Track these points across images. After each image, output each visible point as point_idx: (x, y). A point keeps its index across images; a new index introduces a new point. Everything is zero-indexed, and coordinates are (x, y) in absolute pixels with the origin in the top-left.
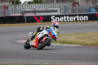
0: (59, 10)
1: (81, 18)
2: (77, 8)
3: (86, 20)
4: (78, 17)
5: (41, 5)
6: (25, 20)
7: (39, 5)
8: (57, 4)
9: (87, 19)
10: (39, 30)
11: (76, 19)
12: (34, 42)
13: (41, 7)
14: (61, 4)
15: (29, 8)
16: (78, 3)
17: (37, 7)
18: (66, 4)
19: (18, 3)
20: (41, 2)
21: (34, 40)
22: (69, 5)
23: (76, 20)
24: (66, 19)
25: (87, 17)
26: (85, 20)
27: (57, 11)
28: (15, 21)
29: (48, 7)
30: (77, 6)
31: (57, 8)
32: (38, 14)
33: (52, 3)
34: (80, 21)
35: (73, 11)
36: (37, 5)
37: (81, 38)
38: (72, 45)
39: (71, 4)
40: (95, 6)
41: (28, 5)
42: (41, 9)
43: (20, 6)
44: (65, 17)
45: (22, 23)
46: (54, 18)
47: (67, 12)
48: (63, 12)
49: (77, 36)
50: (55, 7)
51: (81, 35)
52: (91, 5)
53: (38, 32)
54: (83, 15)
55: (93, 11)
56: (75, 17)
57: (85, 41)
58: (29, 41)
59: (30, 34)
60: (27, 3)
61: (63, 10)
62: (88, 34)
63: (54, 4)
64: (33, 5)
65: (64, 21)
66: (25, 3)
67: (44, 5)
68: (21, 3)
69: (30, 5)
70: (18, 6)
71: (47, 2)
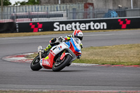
0: (65, 14)
1: (97, 26)
2: (91, 11)
3: (104, 29)
4: (92, 24)
5: (40, 7)
6: (16, 28)
7: (37, 7)
8: (62, 6)
9: (105, 27)
10: (54, 43)
11: (89, 26)
12: (48, 60)
13: (40, 10)
14: (68, 6)
15: (21, 11)
16: (92, 4)
17: (34, 10)
18: (75, 6)
19: (7, 4)
20: (39, 3)
21: (47, 57)
22: (80, 7)
23: (90, 29)
24: (75, 27)
25: (105, 24)
26: (102, 28)
27: (62, 16)
28: (2, 30)
29: (49, 9)
30: (91, 8)
31: (63, 11)
32: (35, 20)
33: (55, 3)
34: (95, 29)
35: (86, 15)
36: (34, 7)
37: (97, 54)
38: (84, 64)
39: (82, 6)
40: (116, 8)
41: (21, 7)
42: (39, 12)
43: (9, 9)
44: (73, 24)
45: (12, 32)
46: (59, 25)
47: (77, 17)
48: (72, 17)
49: (91, 51)
50: (59, 9)
51: (97, 50)
52: (111, 7)
53: (52, 45)
54: (100, 21)
55: (114, 16)
56: (88, 25)
57: (102, 58)
58: (39, 59)
59: (40, 49)
60: (19, 5)
61: (71, 14)
62: (106, 48)
63: (58, 6)
64: (27, 7)
65: (72, 30)
66: (17, 4)
67: (43, 7)
68: (10, 4)
69: (24, 7)
70: (6, 8)
71: (49, 3)
